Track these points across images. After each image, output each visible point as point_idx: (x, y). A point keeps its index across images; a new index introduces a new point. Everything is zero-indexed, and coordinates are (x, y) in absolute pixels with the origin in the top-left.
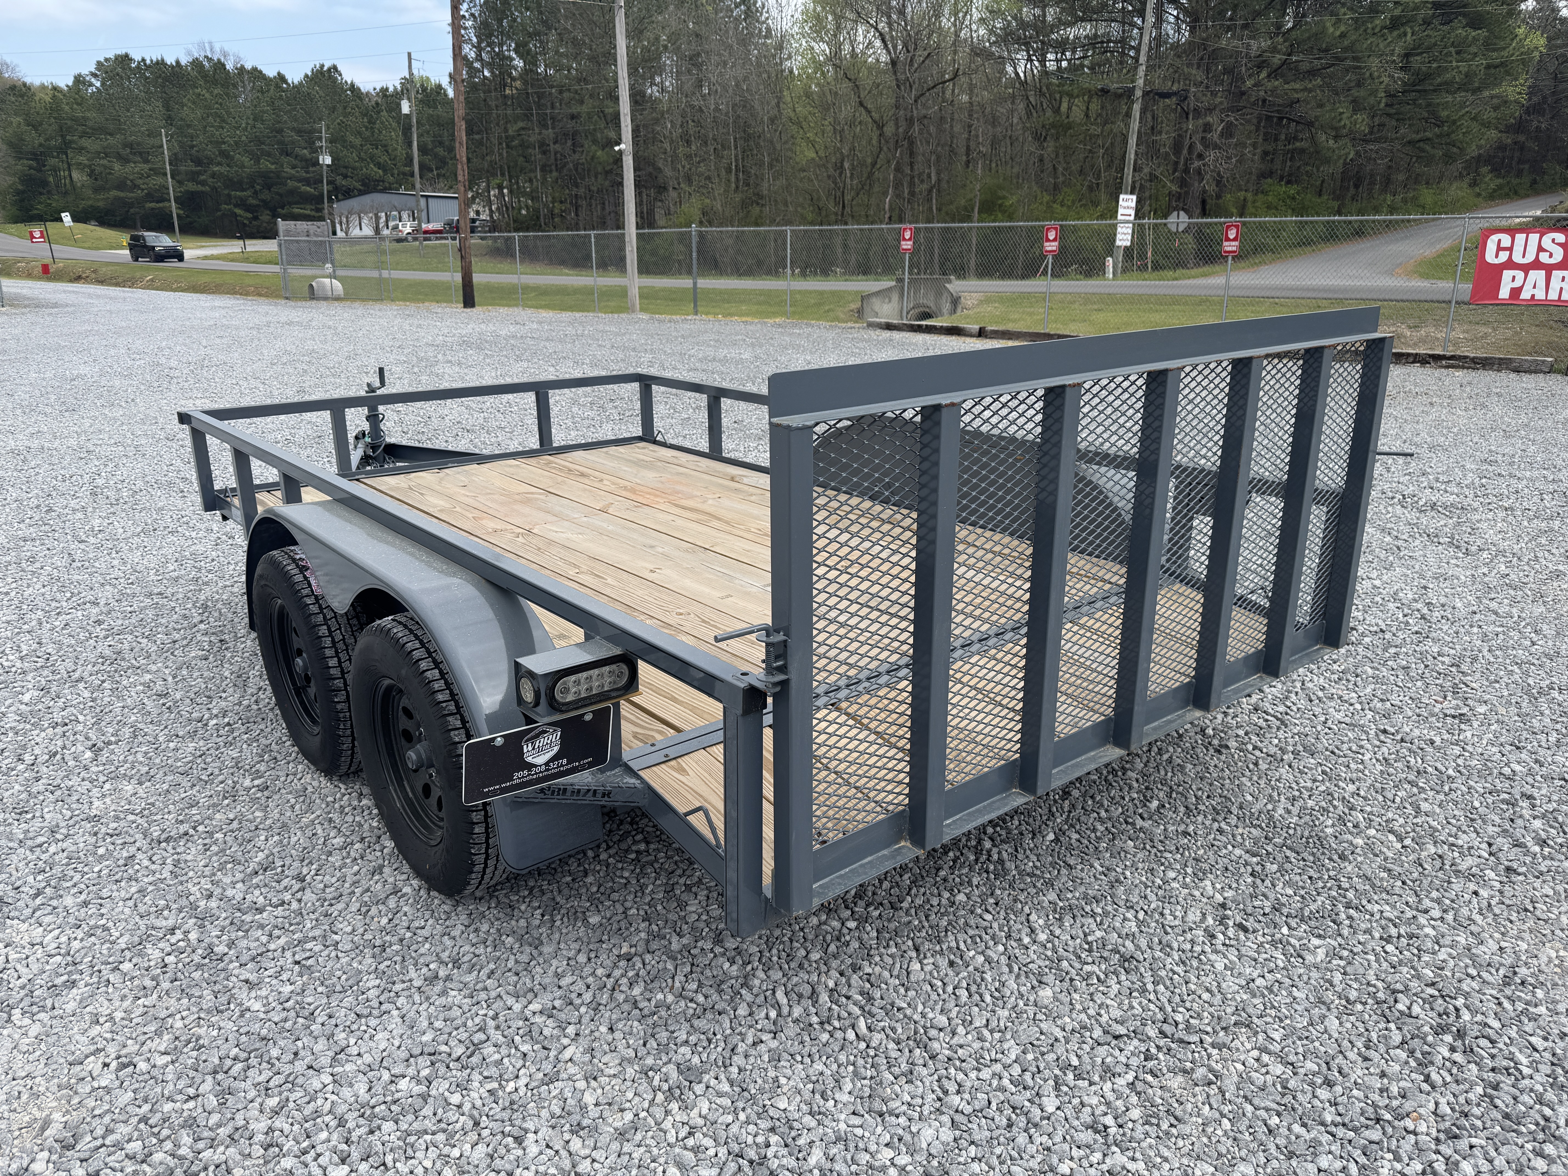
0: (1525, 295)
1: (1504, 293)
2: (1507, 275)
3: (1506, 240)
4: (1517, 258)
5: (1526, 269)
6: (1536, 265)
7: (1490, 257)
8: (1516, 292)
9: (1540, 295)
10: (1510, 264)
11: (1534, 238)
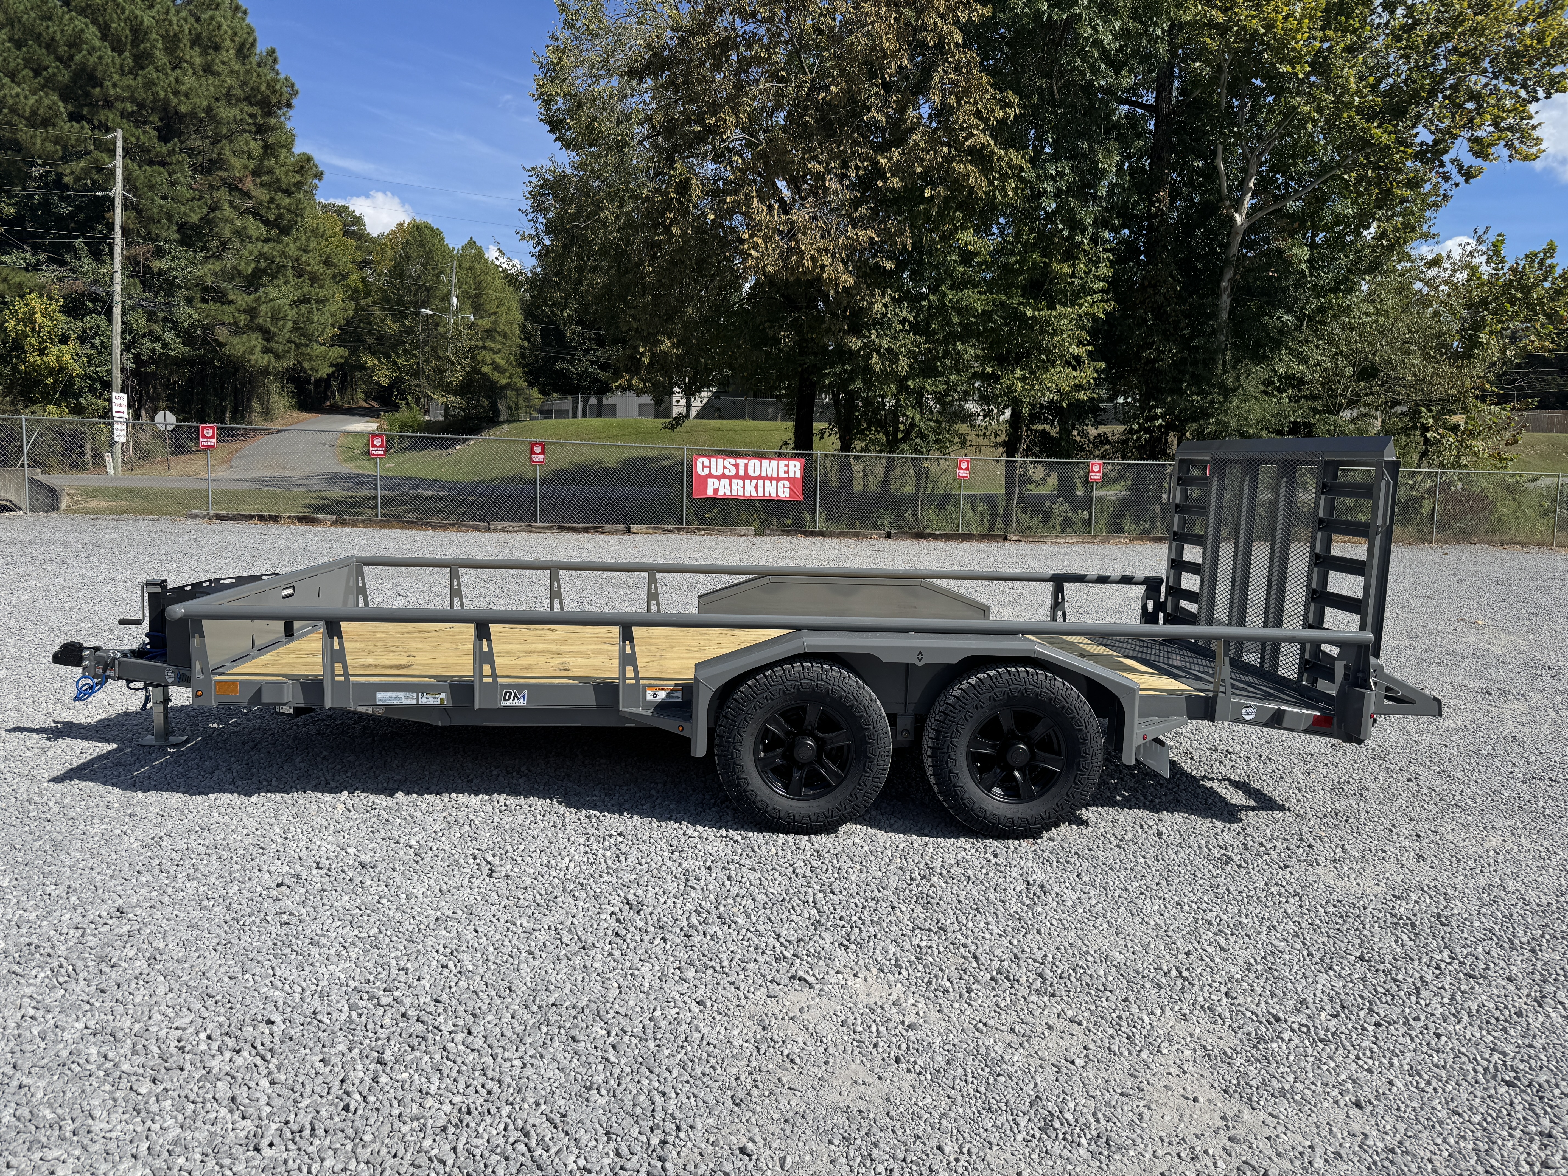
0: (721, 493)
1: (710, 492)
2: (710, 481)
3: (706, 461)
4: (714, 472)
5: (719, 478)
6: (723, 476)
7: (700, 470)
8: (716, 491)
9: (728, 493)
10: (710, 475)
11: (720, 461)
